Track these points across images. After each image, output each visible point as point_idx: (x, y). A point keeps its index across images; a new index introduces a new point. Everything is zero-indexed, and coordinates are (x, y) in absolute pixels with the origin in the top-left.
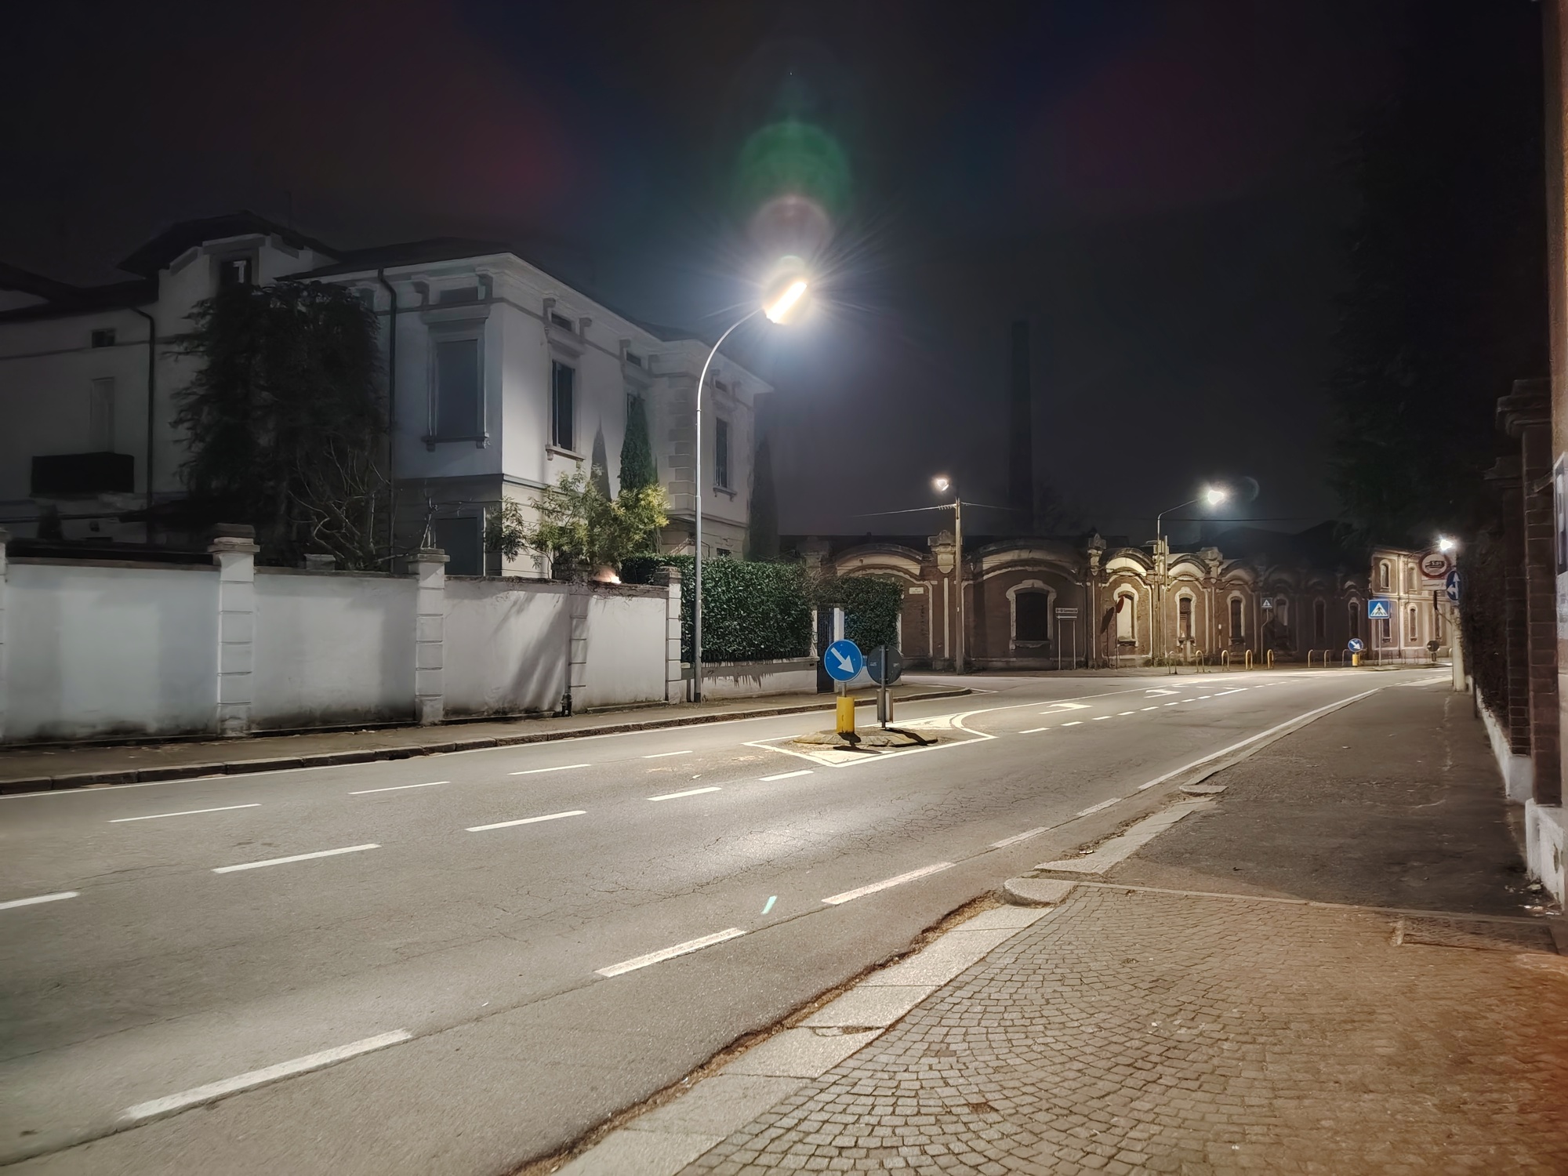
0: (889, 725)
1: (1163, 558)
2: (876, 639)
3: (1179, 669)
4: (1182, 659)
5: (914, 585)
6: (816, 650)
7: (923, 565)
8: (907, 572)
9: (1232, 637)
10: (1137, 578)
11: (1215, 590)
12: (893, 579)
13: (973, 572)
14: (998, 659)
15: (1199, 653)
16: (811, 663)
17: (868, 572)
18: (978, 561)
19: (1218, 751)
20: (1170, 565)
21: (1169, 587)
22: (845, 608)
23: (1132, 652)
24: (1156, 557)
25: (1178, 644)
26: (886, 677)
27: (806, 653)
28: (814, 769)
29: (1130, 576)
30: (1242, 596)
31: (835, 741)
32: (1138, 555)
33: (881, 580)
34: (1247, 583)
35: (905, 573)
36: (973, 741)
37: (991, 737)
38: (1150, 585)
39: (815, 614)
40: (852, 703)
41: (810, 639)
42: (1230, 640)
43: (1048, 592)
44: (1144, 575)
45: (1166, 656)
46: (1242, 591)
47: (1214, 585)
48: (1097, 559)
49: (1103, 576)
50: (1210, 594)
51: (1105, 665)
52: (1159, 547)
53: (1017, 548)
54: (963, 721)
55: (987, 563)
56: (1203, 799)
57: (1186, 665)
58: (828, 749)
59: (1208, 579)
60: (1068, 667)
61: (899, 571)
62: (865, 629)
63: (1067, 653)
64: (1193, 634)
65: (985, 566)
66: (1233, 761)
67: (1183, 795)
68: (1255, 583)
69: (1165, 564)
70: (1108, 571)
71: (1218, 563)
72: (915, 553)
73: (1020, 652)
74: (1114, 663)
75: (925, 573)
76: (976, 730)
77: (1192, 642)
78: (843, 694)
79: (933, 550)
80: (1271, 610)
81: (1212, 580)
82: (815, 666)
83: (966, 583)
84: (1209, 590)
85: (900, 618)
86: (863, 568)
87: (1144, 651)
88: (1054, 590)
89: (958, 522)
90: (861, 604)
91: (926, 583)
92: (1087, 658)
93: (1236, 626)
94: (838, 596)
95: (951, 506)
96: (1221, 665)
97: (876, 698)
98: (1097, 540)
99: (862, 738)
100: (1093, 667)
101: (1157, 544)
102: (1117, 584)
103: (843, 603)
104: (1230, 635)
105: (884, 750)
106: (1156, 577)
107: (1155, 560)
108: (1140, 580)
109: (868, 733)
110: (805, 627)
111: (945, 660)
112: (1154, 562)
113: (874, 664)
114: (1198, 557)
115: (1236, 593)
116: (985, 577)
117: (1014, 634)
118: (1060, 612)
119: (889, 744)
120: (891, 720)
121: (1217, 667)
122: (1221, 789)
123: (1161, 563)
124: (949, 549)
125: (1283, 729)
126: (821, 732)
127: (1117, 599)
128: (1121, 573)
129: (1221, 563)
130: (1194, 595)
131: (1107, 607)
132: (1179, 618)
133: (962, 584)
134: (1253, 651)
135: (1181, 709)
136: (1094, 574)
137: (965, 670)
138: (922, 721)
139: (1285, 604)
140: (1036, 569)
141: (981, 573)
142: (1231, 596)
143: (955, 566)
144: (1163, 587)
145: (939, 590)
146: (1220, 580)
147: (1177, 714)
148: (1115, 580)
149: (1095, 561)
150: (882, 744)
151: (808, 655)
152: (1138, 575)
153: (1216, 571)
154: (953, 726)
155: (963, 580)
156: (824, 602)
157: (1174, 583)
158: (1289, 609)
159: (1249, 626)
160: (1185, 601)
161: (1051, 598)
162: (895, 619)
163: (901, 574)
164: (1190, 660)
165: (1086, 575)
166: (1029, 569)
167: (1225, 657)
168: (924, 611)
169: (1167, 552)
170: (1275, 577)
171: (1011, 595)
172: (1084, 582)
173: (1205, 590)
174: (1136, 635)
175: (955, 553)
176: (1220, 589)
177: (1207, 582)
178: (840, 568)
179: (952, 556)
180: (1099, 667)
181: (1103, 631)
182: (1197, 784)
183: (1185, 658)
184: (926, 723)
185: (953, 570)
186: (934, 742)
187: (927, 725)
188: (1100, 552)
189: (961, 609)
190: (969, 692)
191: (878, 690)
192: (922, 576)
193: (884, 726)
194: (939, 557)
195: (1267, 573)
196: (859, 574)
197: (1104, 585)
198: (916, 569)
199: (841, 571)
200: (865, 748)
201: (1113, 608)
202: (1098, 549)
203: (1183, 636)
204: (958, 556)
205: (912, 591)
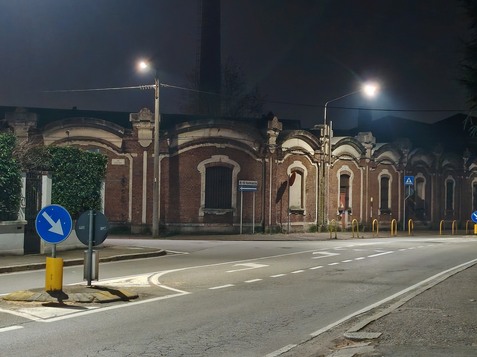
0: (94, 283)
1: (328, 140)
2: (82, 204)
3: (339, 235)
4: (341, 226)
5: (116, 157)
6: (24, 215)
7: (124, 139)
8: (109, 144)
9: (381, 209)
10: (306, 156)
11: (369, 169)
12: (98, 150)
13: (169, 147)
14: (189, 224)
15: (355, 221)
16: (19, 226)
17: (75, 143)
18: (174, 137)
19: (373, 303)
20: (333, 146)
21: (332, 165)
22: (53, 176)
23: (301, 220)
24: (323, 139)
25: (338, 214)
26: (93, 239)
27: (14, 217)
28: (24, 324)
29: (301, 155)
30: (390, 174)
31: (44, 298)
32: (308, 136)
33: (87, 151)
34: (393, 163)
35: (108, 146)
36: (170, 296)
37: (185, 293)
38: (317, 163)
39: (24, 180)
40: (61, 264)
41: (18, 204)
42: (379, 210)
43: (233, 166)
44: (313, 154)
45: (328, 223)
46: (390, 170)
47: (368, 164)
48: (275, 139)
49: (279, 154)
50: (365, 172)
51: (279, 230)
52: (325, 130)
53: (207, 127)
54: (160, 279)
55: (182, 139)
56: (363, 344)
57: (344, 231)
58: (37, 306)
59: (363, 159)
60: (247, 231)
61: (103, 143)
62: (71, 196)
63: (247, 220)
64: (350, 205)
65: (180, 142)
66: (385, 311)
67: (346, 340)
68: (401, 163)
69: (329, 145)
70: (283, 150)
71: (372, 146)
72: (118, 128)
73: (208, 219)
74: (286, 228)
75: (127, 145)
76: (172, 287)
77: (349, 212)
78: (53, 255)
79: (135, 125)
80: (412, 186)
81: (366, 160)
82: (23, 229)
83: (163, 156)
84: (364, 168)
85: (104, 187)
86: (69, 139)
87: (310, 219)
88: (239, 166)
89: (157, 101)
90: (68, 172)
91: (127, 155)
92: (264, 224)
93: (384, 200)
94: (47, 164)
95: (151, 86)
96: (372, 231)
97: (83, 259)
98: (275, 123)
99: (70, 295)
100: (268, 232)
101: (324, 128)
102: (290, 161)
103: (51, 171)
104: (380, 206)
105: (90, 306)
106: (322, 156)
107: (322, 142)
108: (309, 158)
109: (75, 290)
110: (14, 193)
111: (142, 225)
112: (321, 143)
113: (82, 228)
114: (355, 140)
115: (385, 172)
116: (180, 152)
117: (203, 202)
118: (242, 184)
119: (95, 301)
120: (97, 278)
121: (368, 233)
122: (377, 335)
123: (327, 145)
124: (149, 125)
125: (423, 286)
126: (31, 290)
127: (290, 173)
128: (294, 152)
129: (374, 146)
130: (352, 172)
131: (281, 180)
132: (339, 191)
133: (160, 157)
134: (397, 219)
135: (342, 268)
136: (272, 152)
137: (159, 234)
138: (123, 279)
139: (423, 181)
140: (223, 146)
141: (176, 148)
142: (381, 174)
143: (153, 140)
144: (327, 165)
145: (138, 162)
146: (373, 160)
147: (338, 272)
148: (289, 158)
149: (273, 140)
150: (88, 300)
151: (16, 219)
152: (308, 154)
153: (369, 153)
154: (151, 283)
155: (160, 153)
156: (33, 169)
157: (336, 161)
158: (426, 186)
159: (395, 200)
160: (345, 177)
161: (236, 171)
162: (99, 186)
163: (105, 146)
164: (347, 227)
165: (265, 152)
166: (218, 146)
167: (375, 225)
168: (125, 181)
169: (332, 135)
170: (417, 159)
171: (201, 168)
172: (263, 158)
173: (361, 168)
174: (304, 205)
175: (153, 130)
176: (373, 168)
177: (362, 162)
178: (47, 138)
179: (151, 132)
180: (274, 232)
181: (277, 201)
182: (358, 331)
183: (344, 225)
184: (127, 281)
185: (152, 144)
186: (135, 298)
187: (128, 283)
188: (277, 133)
189: (157, 179)
190: (164, 253)
191: (86, 251)
192: (124, 149)
193: (89, 284)
194: (140, 132)
195: (410, 155)
196: (67, 145)
197: (279, 162)
198: (118, 142)
199: (48, 141)
200: (73, 304)
201: (286, 182)
202: (275, 130)
203: (342, 206)
204: (156, 132)
205: (114, 162)
